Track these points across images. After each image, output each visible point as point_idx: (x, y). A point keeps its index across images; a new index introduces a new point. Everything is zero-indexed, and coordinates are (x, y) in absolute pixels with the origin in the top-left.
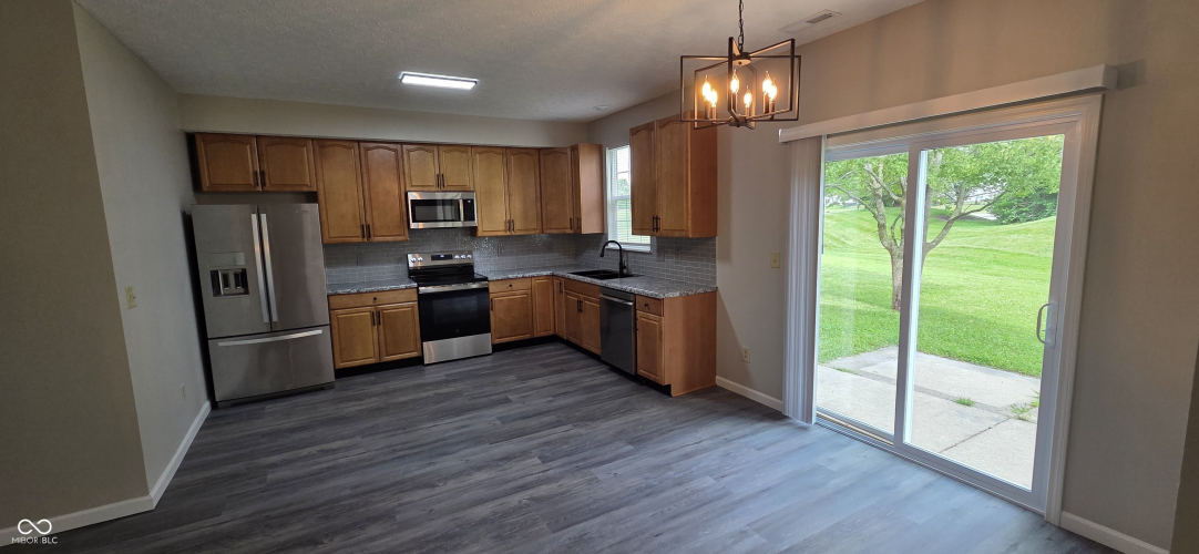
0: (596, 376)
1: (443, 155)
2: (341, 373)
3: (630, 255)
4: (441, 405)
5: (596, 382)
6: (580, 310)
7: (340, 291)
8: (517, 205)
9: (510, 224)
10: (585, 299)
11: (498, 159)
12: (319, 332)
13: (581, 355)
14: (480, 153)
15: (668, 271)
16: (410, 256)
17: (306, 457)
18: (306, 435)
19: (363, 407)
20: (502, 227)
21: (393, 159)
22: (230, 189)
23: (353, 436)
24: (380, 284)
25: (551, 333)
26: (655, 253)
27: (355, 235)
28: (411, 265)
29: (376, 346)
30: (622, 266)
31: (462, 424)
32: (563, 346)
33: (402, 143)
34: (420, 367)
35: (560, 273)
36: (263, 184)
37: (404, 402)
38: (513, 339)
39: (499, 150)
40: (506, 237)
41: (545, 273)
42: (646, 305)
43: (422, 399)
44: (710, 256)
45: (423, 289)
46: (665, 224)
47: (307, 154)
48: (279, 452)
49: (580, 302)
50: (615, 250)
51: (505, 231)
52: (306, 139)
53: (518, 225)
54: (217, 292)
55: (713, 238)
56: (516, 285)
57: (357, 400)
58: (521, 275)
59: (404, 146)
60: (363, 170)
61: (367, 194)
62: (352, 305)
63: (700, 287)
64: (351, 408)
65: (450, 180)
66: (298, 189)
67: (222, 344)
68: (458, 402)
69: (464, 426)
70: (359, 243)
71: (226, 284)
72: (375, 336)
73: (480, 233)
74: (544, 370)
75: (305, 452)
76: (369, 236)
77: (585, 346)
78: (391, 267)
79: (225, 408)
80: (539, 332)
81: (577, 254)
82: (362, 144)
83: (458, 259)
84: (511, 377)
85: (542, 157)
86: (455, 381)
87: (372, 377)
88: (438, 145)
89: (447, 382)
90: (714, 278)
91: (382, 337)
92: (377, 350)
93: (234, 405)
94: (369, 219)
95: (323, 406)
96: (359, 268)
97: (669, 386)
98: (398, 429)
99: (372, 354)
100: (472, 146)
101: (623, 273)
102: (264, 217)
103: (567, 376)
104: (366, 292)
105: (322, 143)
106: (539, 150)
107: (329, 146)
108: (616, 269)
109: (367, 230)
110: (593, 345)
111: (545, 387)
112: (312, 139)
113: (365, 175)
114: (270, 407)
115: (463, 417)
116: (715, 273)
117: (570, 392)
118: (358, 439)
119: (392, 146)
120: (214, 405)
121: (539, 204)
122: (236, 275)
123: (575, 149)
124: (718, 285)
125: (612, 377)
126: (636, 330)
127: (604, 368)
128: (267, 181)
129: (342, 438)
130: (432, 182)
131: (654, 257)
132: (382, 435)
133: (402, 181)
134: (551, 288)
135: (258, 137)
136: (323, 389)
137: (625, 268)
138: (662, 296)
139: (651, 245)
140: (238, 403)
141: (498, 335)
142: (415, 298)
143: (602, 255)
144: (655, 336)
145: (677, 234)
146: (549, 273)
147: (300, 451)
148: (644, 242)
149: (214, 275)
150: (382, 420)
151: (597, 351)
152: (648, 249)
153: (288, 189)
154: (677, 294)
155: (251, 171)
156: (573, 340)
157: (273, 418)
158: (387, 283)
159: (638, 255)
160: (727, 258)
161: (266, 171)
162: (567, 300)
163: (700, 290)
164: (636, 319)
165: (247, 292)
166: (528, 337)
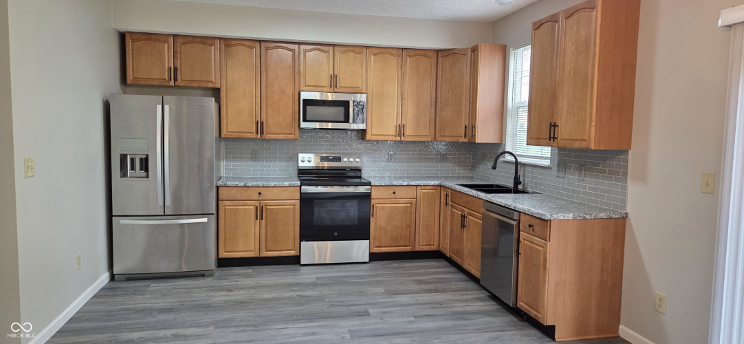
0: (472, 301)
1: (338, 56)
2: (223, 263)
3: (527, 168)
4: (301, 308)
5: (469, 309)
6: (463, 226)
7: (229, 183)
8: (410, 110)
9: (401, 129)
10: (470, 214)
11: (393, 62)
12: (205, 220)
13: (462, 276)
14: (375, 55)
15: (568, 190)
16: (300, 156)
17: (161, 338)
18: (170, 317)
19: (229, 298)
20: (392, 131)
21: (291, 59)
22: (148, 83)
23: (206, 326)
24: (269, 179)
25: (434, 248)
26: (555, 168)
27: (250, 129)
28: (300, 164)
29: (257, 241)
30: (517, 181)
31: (312, 330)
32: (446, 263)
33: (300, 43)
34: (296, 267)
35: (447, 184)
36: (176, 80)
37: (267, 300)
38: (392, 249)
39: (395, 52)
40: (396, 142)
41: (432, 183)
42: (530, 226)
43: (285, 298)
44: (621, 174)
45: (307, 189)
46: (564, 132)
47: (214, 51)
48: (141, 329)
49: (463, 217)
50: (510, 163)
51: (395, 136)
52: (214, 38)
53: (409, 131)
54: (124, 174)
55: (625, 152)
56: (400, 192)
57: (227, 290)
58: (406, 183)
59: (302, 46)
60: (262, 68)
61: (263, 91)
62: (239, 198)
63: (604, 210)
64: (219, 297)
65: (343, 81)
66: (204, 85)
67: (123, 221)
68: (317, 307)
69: (313, 334)
70: (252, 139)
71: (133, 168)
72: (257, 230)
73: (368, 137)
74: (416, 287)
75: (161, 333)
76: (262, 133)
77: (466, 266)
78: (283, 164)
79: (120, 281)
80: (421, 246)
81: (473, 167)
82: (263, 44)
83: (347, 162)
84: (380, 289)
85: (440, 59)
86: (322, 285)
87: (249, 270)
88: (334, 45)
89: (315, 285)
90: (624, 201)
91: (263, 232)
92: (257, 244)
93: (128, 280)
94: (264, 117)
95: (197, 290)
96: (255, 163)
97: (552, 328)
98: (251, 325)
99: (253, 248)
100: (367, 47)
101: (517, 188)
102: (167, 107)
103: (438, 297)
104: (252, 186)
105: (227, 42)
106: (438, 51)
107: (234, 45)
108: (510, 184)
109: (260, 127)
110: (474, 267)
111: (410, 305)
112: (220, 39)
113: (263, 73)
114: (155, 286)
115: (315, 324)
116: (625, 195)
117: (435, 316)
118: (211, 329)
119: (290, 46)
120: (112, 277)
121: (433, 110)
122: (141, 160)
123: (475, 50)
124: (629, 209)
125: (491, 306)
126: (518, 254)
127: (484, 294)
128: (179, 77)
129: (198, 326)
130: (325, 81)
131: (554, 172)
132: (232, 329)
133: (297, 81)
134: (438, 200)
135: (174, 36)
136: (204, 275)
137: (520, 183)
138: (548, 217)
139: (551, 159)
140: (131, 278)
141: (377, 244)
142: (298, 196)
143: (494, 168)
144: (539, 265)
145: (577, 145)
146: (436, 183)
147: (158, 332)
148: (542, 154)
149: (123, 158)
150: (240, 314)
151: (476, 273)
152: (547, 163)
153: (195, 85)
154: (570, 216)
155: (167, 67)
156: (455, 258)
157: (154, 296)
158: (274, 179)
159: (535, 170)
160: (642, 177)
161: (179, 67)
162: (452, 214)
163: (602, 215)
164: (519, 241)
165: (147, 177)
166: (408, 249)
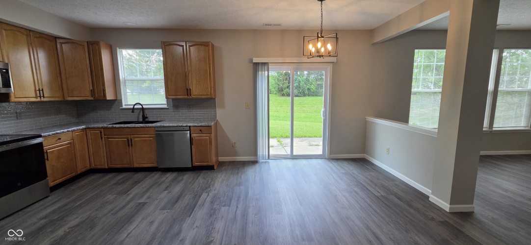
6: (129, 145)
9: (40, 92)
10: (135, 137)
11: (24, 39)
14: (6, 30)
15: (183, 116)
30: (144, 117)
38: (64, 179)
41: (81, 128)
42: (200, 130)
44: (213, 106)
46: (195, 92)
49: (129, 140)
51: (36, 97)
53: (46, 93)
56: (63, 137)
58: (66, 130)
73: (13, 99)
77: (135, 166)
80: (81, 169)
85: (59, 44)
90: (215, 116)
97: (214, 165)
101: (145, 121)
116: (216, 113)
121: (59, 79)
123: (93, 44)
124: (218, 119)
126: (191, 144)
131: (171, 110)
134: (85, 137)
137: (147, 118)
139: (167, 104)
141: (53, 179)
144: (207, 144)
145: (204, 97)
146: (84, 127)
151: (150, 165)
152: (166, 106)
154: (213, 123)
156: (118, 166)
159: (154, 111)
160: (223, 106)
162: (109, 141)
166: (74, 174)
